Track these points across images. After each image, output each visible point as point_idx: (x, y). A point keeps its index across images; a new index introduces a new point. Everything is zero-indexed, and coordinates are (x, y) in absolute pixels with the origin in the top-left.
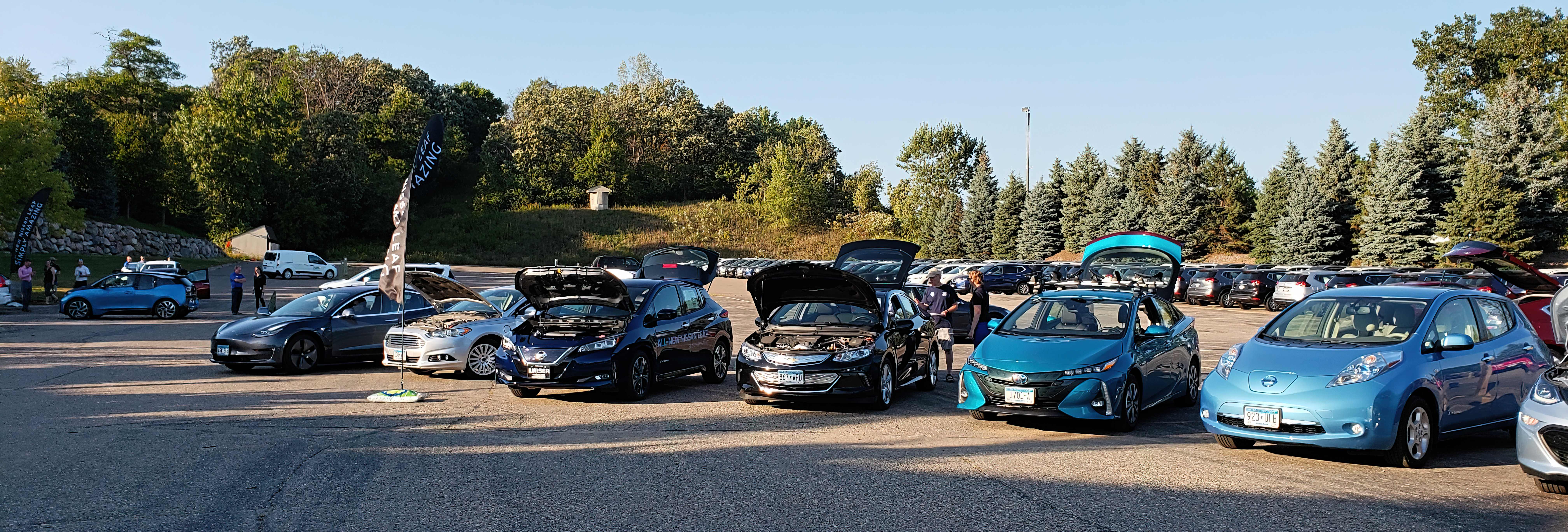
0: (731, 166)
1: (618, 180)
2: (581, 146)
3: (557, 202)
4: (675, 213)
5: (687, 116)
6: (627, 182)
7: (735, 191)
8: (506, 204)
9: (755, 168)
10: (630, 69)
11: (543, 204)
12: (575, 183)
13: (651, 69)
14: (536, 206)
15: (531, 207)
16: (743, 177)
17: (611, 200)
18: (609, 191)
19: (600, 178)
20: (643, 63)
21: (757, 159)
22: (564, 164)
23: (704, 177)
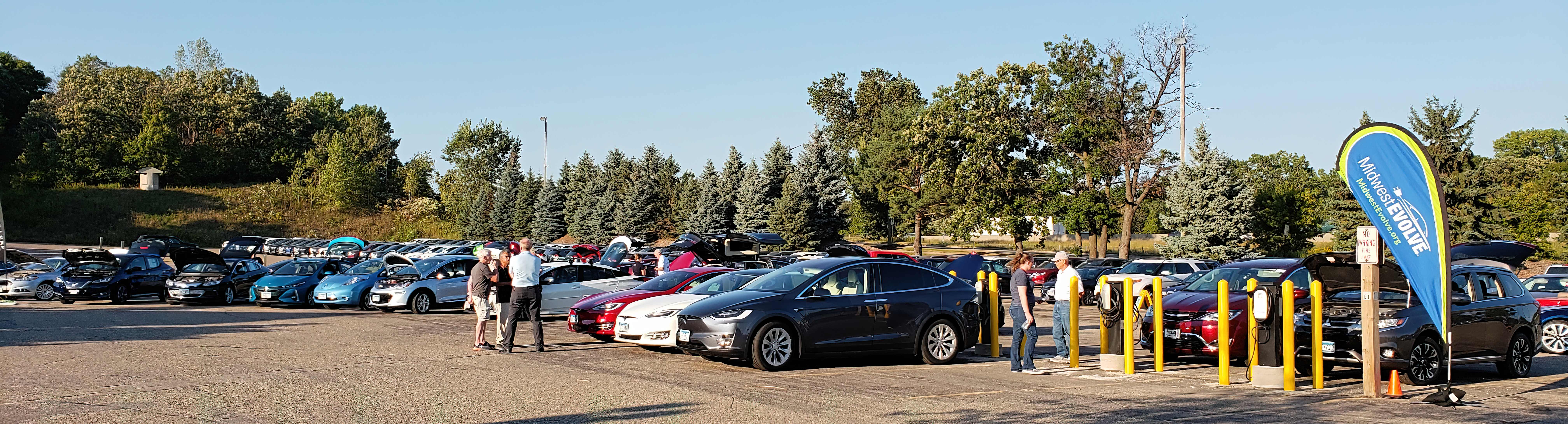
0: (287, 152)
1: (170, 162)
2: (133, 127)
3: (105, 182)
4: (228, 194)
5: (243, 104)
6: (179, 165)
7: (290, 175)
8: (49, 182)
9: (309, 154)
10: (188, 54)
11: (89, 183)
12: (124, 164)
13: (211, 54)
14: (81, 185)
15: (75, 186)
16: (298, 162)
17: (161, 181)
18: (161, 172)
19: (152, 160)
20: (203, 48)
21: (314, 146)
22: (114, 145)
23: (260, 161)
